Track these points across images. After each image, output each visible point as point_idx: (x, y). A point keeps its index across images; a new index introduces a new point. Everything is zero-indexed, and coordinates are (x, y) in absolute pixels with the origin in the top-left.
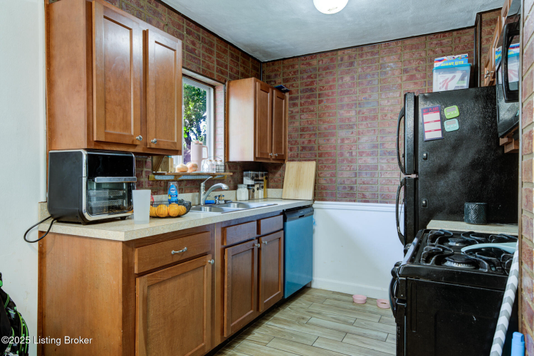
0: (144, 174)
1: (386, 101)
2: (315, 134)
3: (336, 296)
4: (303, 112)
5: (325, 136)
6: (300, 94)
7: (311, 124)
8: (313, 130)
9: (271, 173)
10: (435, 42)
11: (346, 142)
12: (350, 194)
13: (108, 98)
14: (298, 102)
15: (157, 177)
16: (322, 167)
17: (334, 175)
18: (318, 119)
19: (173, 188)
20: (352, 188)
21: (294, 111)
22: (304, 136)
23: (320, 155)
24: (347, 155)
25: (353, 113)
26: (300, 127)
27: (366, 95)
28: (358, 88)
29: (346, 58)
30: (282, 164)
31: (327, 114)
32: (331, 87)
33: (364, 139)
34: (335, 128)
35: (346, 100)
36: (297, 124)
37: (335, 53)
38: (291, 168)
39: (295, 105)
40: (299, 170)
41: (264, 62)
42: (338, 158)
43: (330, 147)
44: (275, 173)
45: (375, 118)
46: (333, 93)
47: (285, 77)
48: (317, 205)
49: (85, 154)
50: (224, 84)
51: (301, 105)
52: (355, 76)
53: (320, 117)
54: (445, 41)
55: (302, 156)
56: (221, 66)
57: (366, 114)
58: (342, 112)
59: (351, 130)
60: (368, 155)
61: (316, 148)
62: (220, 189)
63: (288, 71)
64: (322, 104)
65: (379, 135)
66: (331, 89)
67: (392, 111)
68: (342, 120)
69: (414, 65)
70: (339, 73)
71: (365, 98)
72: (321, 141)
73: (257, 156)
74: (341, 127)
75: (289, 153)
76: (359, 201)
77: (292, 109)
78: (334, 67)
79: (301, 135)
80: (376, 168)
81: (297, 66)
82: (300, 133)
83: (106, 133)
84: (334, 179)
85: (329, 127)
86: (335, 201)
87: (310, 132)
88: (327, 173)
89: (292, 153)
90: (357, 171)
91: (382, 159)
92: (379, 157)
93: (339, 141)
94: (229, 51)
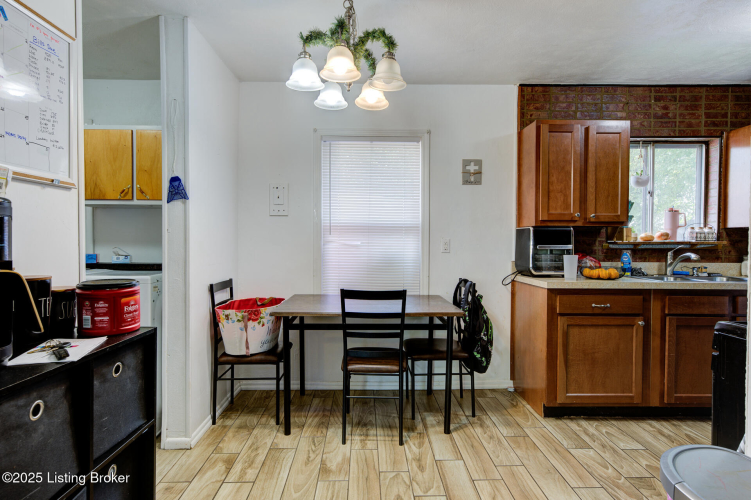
0: (597, 243)
13: (551, 188)
15: (611, 246)
19: (627, 257)
49: (532, 229)
50: (720, 137)
56: (714, 117)
62: (688, 260)
83: (549, 214)
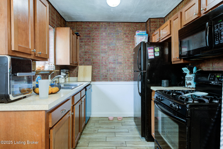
1: (119, 44)
2: (91, 55)
3: (102, 119)
4: (86, 45)
5: (95, 55)
6: (84, 38)
7: (89, 50)
8: (90, 53)
9: (71, 70)
10: (134, 25)
11: (104, 58)
12: (105, 79)
13: (19, 25)
14: (84, 40)
16: (94, 68)
17: (99, 71)
18: (92, 48)
20: (106, 76)
21: (82, 44)
22: (86, 55)
23: (93, 63)
24: (104, 63)
25: (106, 47)
26: (84, 51)
27: (111, 41)
28: (108, 38)
29: (103, 26)
30: (76, 66)
31: (96, 47)
32: (98, 36)
33: (111, 57)
34: (99, 53)
35: (104, 42)
36: (83, 50)
37: (99, 23)
38: (81, 68)
39: (82, 42)
40: (85, 69)
41: (67, 22)
42: (101, 65)
43: (98, 60)
44: (73, 70)
45: (114, 50)
46: (98, 39)
47: (78, 29)
48: (92, 83)
50: (54, 28)
51: (85, 42)
52: (107, 33)
53: (93, 47)
54: (137, 25)
55: (85, 63)
56: (53, 19)
57: (111, 48)
58: (102, 46)
59: (106, 54)
60: (112, 63)
61: (92, 60)
63: (79, 27)
64: (94, 43)
65: (116, 56)
66: (98, 37)
67: (120, 48)
68: (102, 50)
69: (128, 32)
70: (101, 31)
71: (111, 42)
72: (94, 57)
73: (71, 63)
74: (102, 52)
75: (79, 62)
76: (109, 81)
77: (81, 43)
78: (99, 28)
79: (85, 54)
80: (115, 68)
81: (83, 26)
82: (84, 54)
83: (19, 46)
84: (99, 72)
85: (97, 52)
86: (100, 81)
87: (89, 54)
88: (96, 70)
89: (81, 62)
90: (108, 70)
91: (117, 65)
92: (116, 64)
93: (101, 58)
94: (55, 13)
